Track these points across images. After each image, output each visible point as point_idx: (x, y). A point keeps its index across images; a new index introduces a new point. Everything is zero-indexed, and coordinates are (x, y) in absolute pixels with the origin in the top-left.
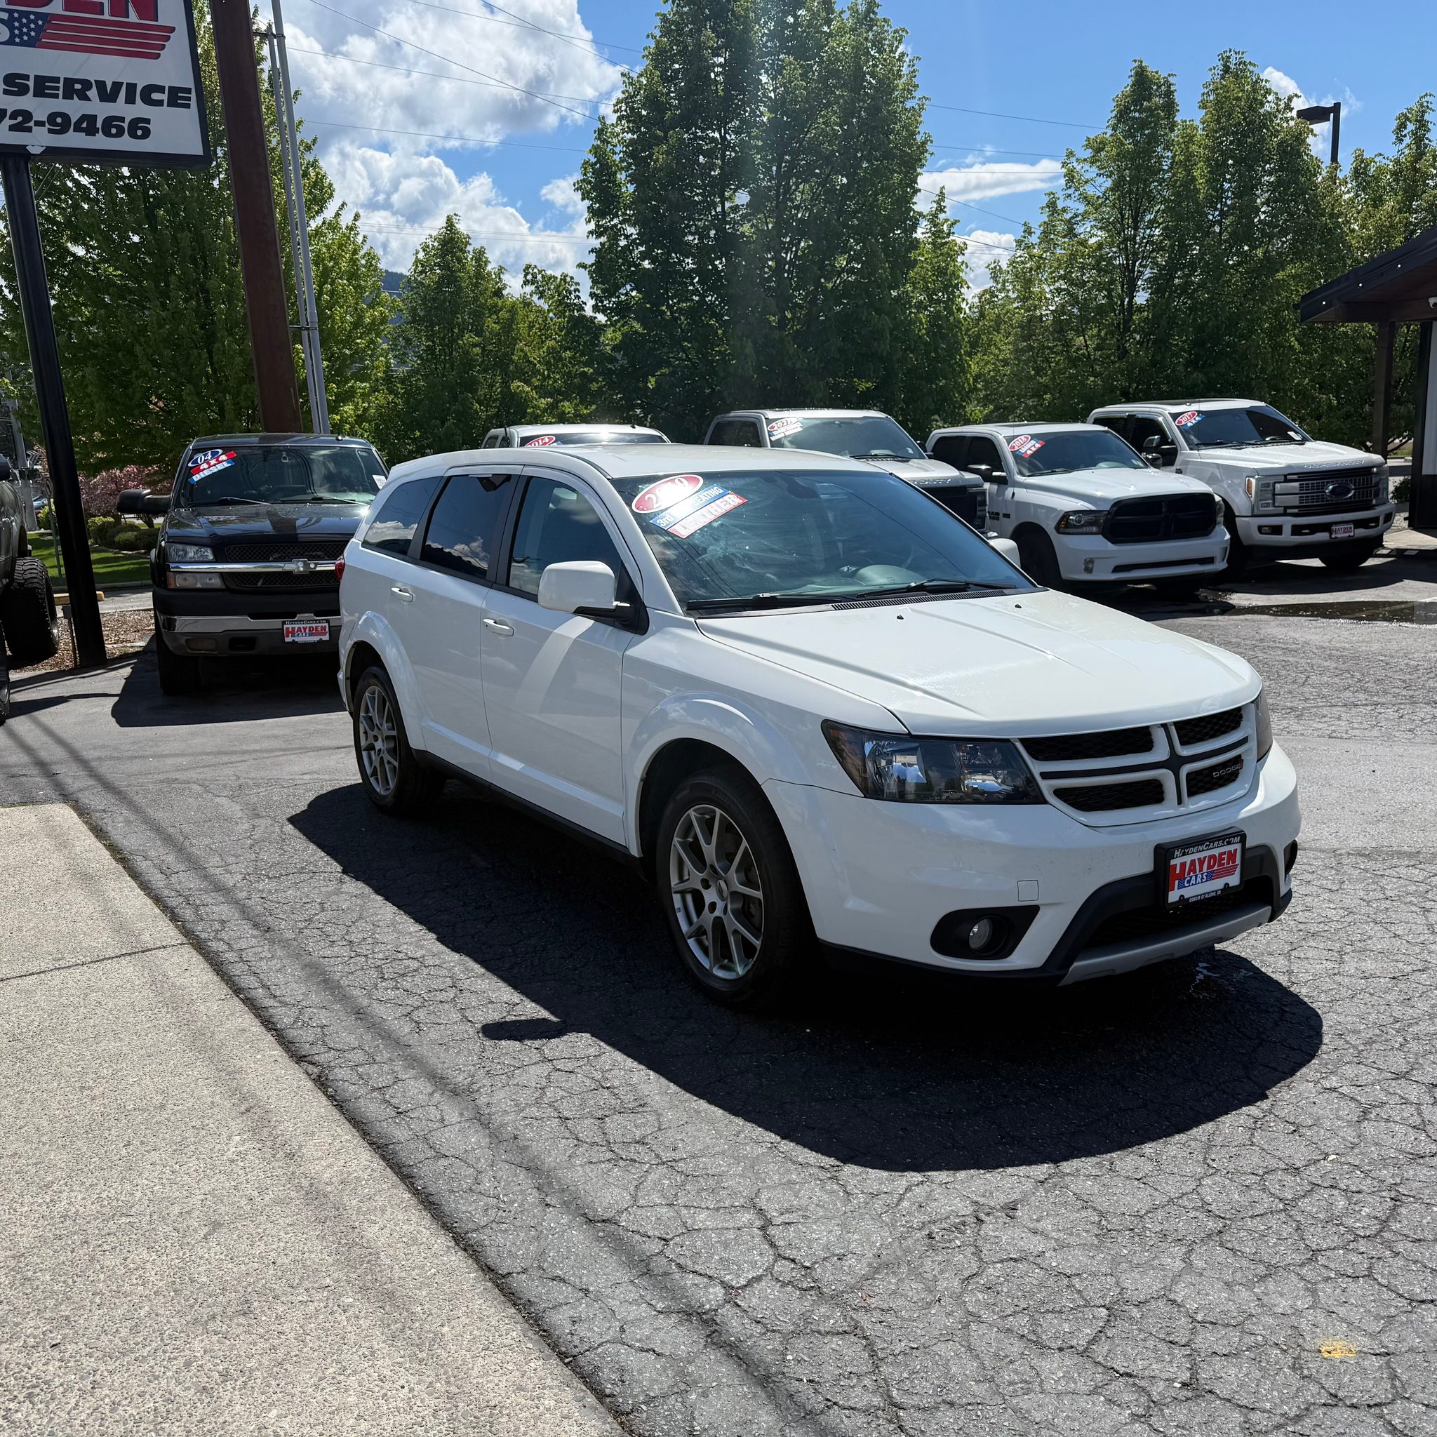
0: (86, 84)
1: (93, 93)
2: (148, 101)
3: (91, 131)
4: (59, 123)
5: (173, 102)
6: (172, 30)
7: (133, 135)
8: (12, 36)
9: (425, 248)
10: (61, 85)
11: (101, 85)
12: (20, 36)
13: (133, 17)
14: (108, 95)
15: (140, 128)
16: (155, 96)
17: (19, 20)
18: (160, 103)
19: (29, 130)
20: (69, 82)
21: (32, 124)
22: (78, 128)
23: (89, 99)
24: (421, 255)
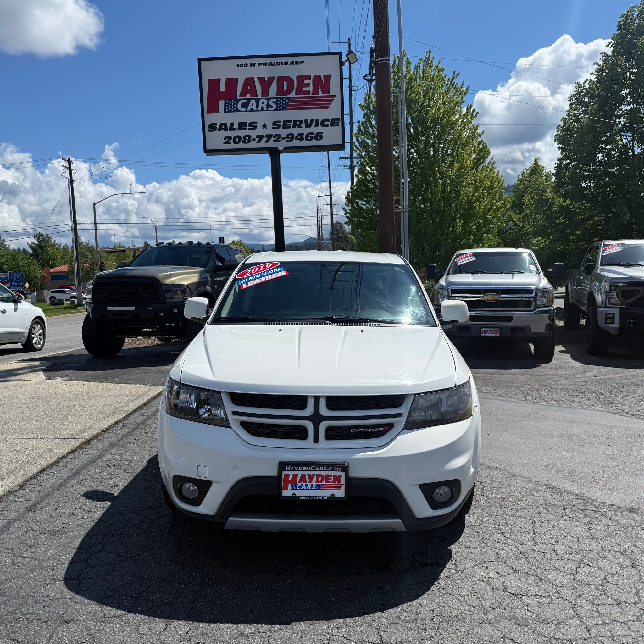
0: (301, 122)
1: (303, 125)
2: (323, 125)
3: (301, 139)
4: (290, 137)
5: (332, 125)
6: (335, 96)
7: (316, 139)
8: (277, 107)
9: (523, 174)
10: (292, 123)
11: (306, 121)
12: (279, 107)
13: (321, 94)
14: (308, 125)
15: (319, 136)
16: (326, 123)
17: (280, 101)
18: (327, 125)
19: (280, 141)
20: (295, 122)
21: (281, 139)
22: (297, 139)
23: (301, 127)
24: (521, 177)
